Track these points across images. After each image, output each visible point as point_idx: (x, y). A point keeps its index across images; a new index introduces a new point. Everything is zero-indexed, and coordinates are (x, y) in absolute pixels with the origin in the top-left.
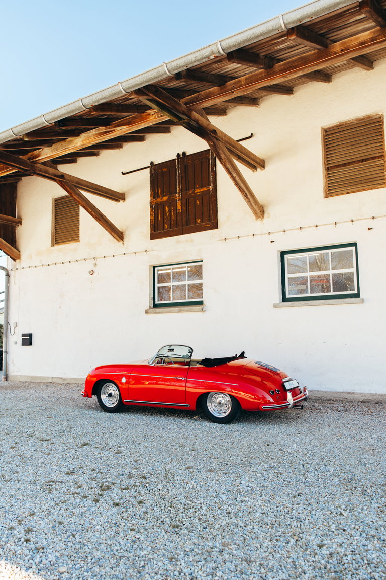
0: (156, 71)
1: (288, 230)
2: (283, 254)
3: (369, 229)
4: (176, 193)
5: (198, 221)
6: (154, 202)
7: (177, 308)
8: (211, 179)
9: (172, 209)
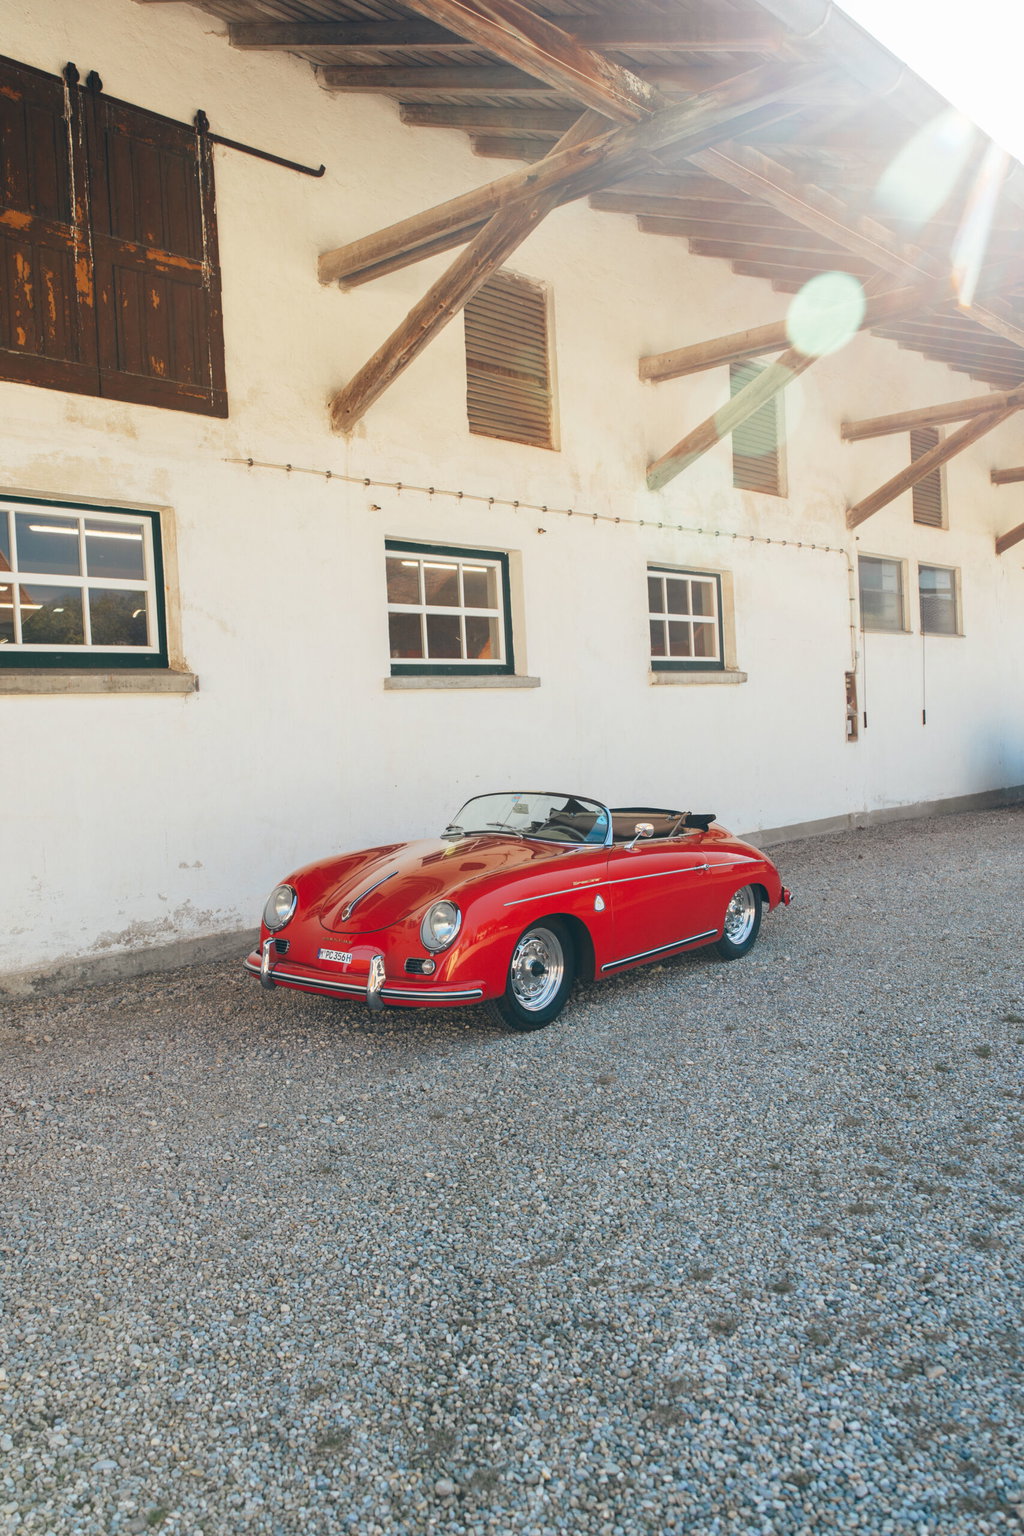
1: (407, 487)
3: (540, 531)
5: (159, 366)
7: (96, 678)
8: (205, 238)
9: (49, 275)
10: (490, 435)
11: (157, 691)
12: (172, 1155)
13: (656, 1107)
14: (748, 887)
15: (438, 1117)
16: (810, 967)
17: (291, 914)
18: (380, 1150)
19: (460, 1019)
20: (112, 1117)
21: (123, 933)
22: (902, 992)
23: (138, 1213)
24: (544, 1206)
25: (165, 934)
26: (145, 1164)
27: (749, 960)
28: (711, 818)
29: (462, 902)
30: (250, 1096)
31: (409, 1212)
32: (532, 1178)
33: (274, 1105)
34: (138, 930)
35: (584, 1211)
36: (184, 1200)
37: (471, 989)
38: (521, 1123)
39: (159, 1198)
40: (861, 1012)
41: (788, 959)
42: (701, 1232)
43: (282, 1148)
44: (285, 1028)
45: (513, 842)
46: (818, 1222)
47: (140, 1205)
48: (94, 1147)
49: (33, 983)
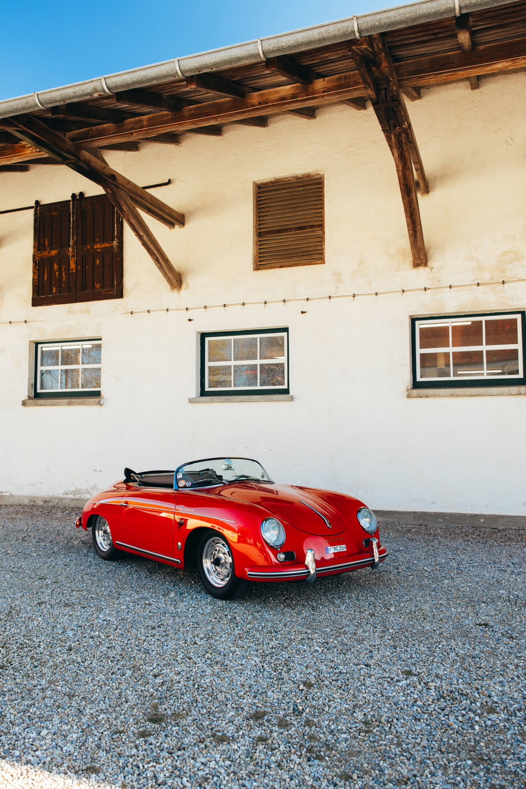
0: (24, 101)
1: (210, 307)
2: (203, 336)
3: (302, 312)
4: (70, 246)
5: (98, 286)
6: (39, 255)
7: (65, 400)
9: (64, 267)
10: (272, 268)
11: (84, 405)
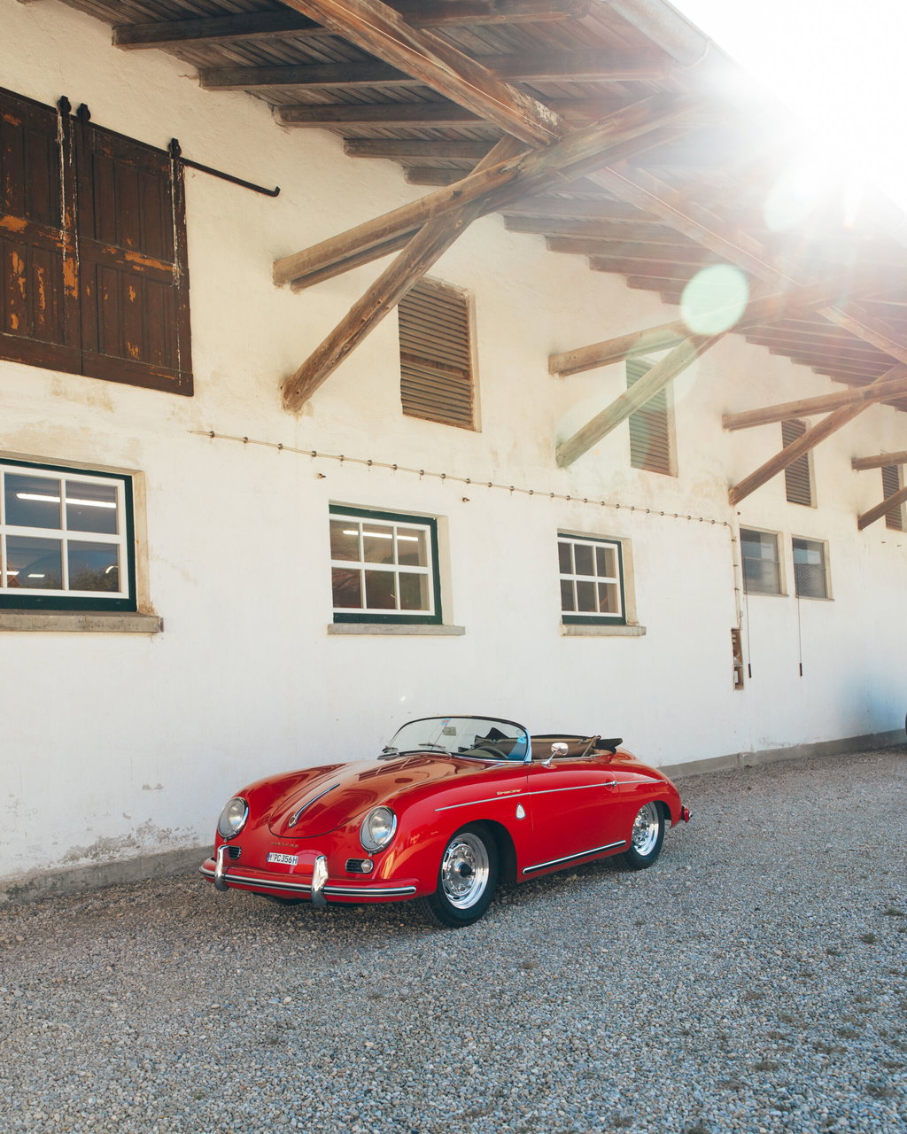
1: (347, 460)
3: (464, 500)
5: (134, 350)
7: (72, 617)
8: (176, 244)
9: (41, 271)
10: (421, 417)
11: (126, 631)
12: (132, 1031)
13: (575, 986)
14: (652, 804)
15: (376, 997)
16: (710, 875)
17: (243, 823)
18: (323, 1025)
19: (395, 919)
20: (77, 1001)
21: (91, 848)
22: (792, 893)
23: (99, 1079)
24: (475, 1067)
25: (128, 849)
26: (106, 1038)
27: (655, 870)
28: (618, 741)
29: (398, 807)
30: (203, 982)
31: (351, 1075)
32: (464, 1045)
33: (226, 990)
34: (104, 846)
35: (511, 1072)
36: (143, 1068)
37: (406, 885)
38: (452, 1001)
39: (119, 1066)
40: (756, 909)
41: (689, 868)
42: (621, 1087)
43: (233, 1024)
44: (237, 927)
45: (442, 760)
46: (727, 1078)
47: (101, 1072)
48: (60, 1025)
49: (8, 892)
